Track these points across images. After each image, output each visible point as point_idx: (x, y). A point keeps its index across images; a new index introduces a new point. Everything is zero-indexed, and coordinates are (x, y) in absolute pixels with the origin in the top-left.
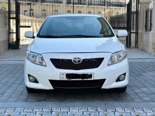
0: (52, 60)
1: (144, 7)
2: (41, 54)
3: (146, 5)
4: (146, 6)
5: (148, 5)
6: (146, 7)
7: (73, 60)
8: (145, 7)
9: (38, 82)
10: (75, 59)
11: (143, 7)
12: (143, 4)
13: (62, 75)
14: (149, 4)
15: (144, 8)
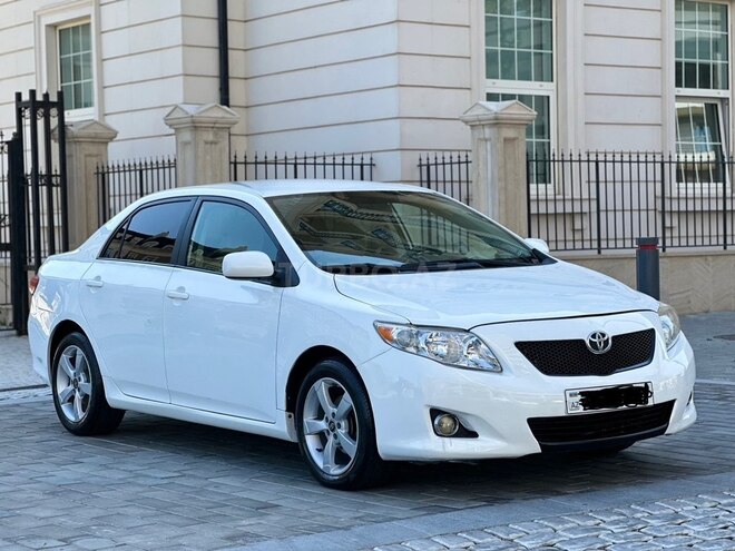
0: (521, 346)
1: (86, 156)
2: (468, 331)
3: (93, 149)
4: (95, 152)
5: (102, 147)
6: (97, 156)
7: (588, 342)
8: (90, 155)
9: (474, 435)
10: (594, 336)
11: (82, 157)
12: (84, 145)
13: (571, 395)
14: (107, 143)
15: (88, 159)
